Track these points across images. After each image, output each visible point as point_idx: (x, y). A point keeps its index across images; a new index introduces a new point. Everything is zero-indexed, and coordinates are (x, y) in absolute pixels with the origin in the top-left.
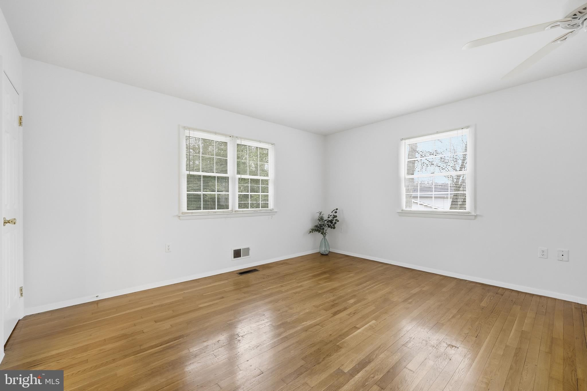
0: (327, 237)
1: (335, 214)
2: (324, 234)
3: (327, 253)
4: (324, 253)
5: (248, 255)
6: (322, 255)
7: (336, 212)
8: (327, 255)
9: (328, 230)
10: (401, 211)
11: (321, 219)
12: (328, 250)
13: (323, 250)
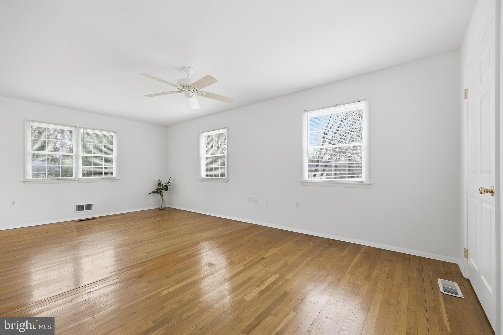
0: (163, 197)
1: (169, 181)
2: (161, 195)
3: (163, 208)
4: (161, 208)
5: (91, 209)
6: (160, 209)
7: (169, 180)
8: (164, 209)
9: (165, 193)
10: (201, 179)
11: (159, 184)
12: (164, 206)
13: (161, 206)
